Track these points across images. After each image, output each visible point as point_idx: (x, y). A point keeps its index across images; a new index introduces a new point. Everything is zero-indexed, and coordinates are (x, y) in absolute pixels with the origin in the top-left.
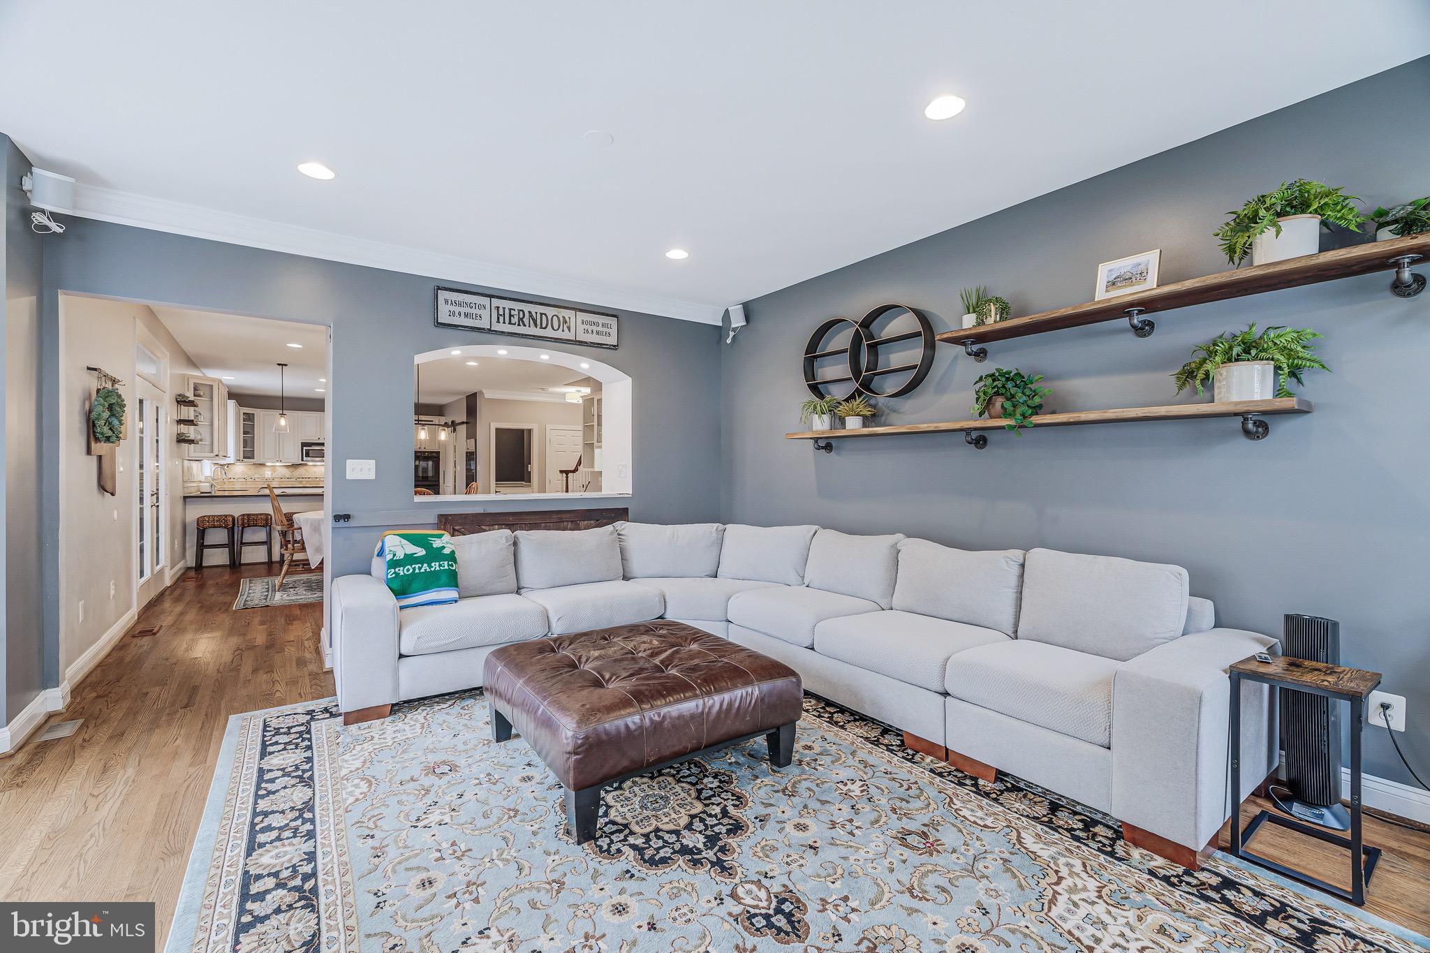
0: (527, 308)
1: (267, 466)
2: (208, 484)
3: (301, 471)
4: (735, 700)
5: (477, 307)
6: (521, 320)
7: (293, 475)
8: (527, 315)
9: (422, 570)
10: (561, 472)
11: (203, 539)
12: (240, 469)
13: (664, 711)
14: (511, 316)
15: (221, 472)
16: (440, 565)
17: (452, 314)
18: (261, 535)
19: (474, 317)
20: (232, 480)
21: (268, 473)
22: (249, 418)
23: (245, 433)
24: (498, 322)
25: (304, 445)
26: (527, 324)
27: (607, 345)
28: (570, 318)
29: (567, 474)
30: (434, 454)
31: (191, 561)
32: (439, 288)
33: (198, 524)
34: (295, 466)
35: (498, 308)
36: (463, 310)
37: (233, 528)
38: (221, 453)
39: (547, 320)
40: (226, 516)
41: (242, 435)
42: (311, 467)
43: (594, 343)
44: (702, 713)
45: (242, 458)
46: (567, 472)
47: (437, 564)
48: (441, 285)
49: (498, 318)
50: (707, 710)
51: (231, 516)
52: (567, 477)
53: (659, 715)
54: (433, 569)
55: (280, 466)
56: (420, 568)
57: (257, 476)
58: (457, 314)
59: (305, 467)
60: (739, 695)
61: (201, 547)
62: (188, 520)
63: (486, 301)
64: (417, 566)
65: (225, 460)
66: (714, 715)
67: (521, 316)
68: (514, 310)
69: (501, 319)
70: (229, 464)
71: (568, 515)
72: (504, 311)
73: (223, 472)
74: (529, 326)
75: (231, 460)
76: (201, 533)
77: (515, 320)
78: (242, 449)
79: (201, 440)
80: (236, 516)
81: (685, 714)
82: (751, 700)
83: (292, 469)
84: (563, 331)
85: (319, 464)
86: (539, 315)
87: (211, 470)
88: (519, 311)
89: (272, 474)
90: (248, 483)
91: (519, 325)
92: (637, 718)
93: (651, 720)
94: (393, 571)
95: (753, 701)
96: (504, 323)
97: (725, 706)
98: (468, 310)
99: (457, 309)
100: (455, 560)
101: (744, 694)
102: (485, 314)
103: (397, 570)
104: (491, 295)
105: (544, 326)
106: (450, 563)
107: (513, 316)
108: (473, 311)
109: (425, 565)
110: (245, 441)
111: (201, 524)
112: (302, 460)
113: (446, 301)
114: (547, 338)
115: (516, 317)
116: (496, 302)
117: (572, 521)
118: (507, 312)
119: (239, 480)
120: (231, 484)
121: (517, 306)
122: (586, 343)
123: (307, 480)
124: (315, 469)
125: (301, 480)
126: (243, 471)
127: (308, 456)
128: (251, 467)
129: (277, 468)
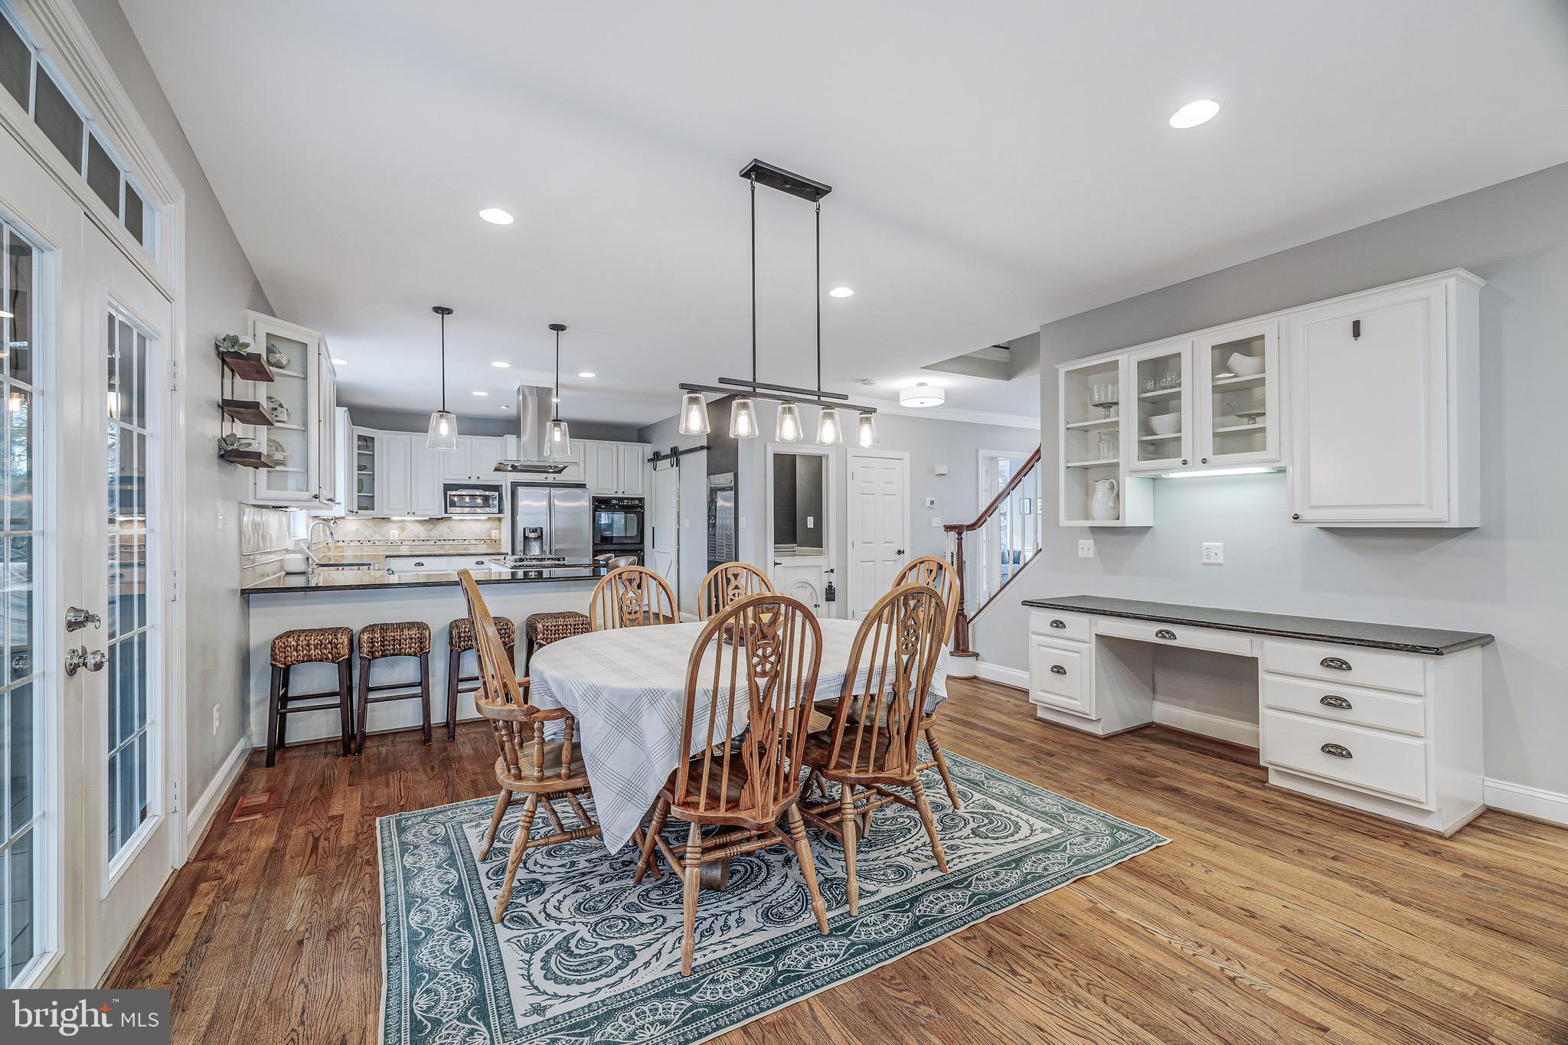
1: (393, 522)
2: (299, 556)
3: (443, 529)
7: (429, 536)
10: (949, 528)
11: (286, 684)
12: (352, 527)
15: (324, 531)
18: (406, 670)
20: (341, 544)
21: (394, 533)
22: (366, 442)
23: (361, 468)
25: (448, 487)
29: (960, 534)
30: (637, 502)
31: (258, 735)
33: (273, 657)
34: (434, 521)
37: (349, 661)
38: (325, 494)
40: (335, 631)
41: (356, 472)
45: (355, 510)
46: (958, 529)
51: (346, 630)
52: (960, 540)
55: (412, 521)
57: (377, 537)
59: (448, 524)
61: (281, 703)
62: (253, 643)
65: (331, 508)
70: (336, 519)
73: (328, 532)
75: (339, 510)
76: (282, 675)
78: (356, 494)
79: (282, 463)
80: (356, 628)
83: (429, 526)
85: (468, 517)
87: (308, 527)
89: (399, 535)
90: (365, 549)
110: (360, 482)
111: (280, 656)
112: (446, 512)
119: (351, 544)
120: (339, 550)
123: (451, 542)
124: (463, 526)
125: (442, 542)
126: (357, 530)
127: (453, 504)
128: (369, 523)
129: (408, 525)
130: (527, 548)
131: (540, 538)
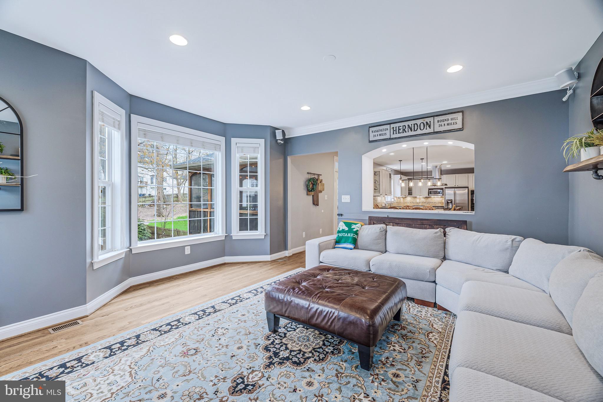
0: (406, 124)
1: (417, 198)
3: (429, 200)
4: (324, 311)
5: (384, 130)
6: (404, 130)
8: (407, 127)
9: (345, 236)
13: (293, 299)
14: (399, 129)
16: (350, 235)
17: (375, 136)
19: (383, 135)
21: (418, 201)
24: (393, 134)
25: (429, 189)
26: (407, 131)
27: (455, 129)
28: (430, 122)
32: (370, 127)
35: (393, 128)
36: (379, 133)
39: (417, 126)
42: (433, 198)
43: (446, 131)
44: (308, 308)
47: (350, 234)
48: (370, 126)
49: (393, 132)
50: (310, 308)
53: (290, 299)
54: (348, 236)
55: (422, 198)
56: (345, 235)
57: (414, 201)
58: (376, 136)
59: (431, 198)
60: (328, 310)
63: (388, 126)
64: (344, 234)
66: (312, 312)
67: (404, 128)
68: (401, 126)
69: (395, 132)
71: (427, 222)
72: (396, 128)
74: (408, 132)
77: (401, 131)
78: (408, 191)
81: (300, 304)
82: (333, 316)
83: (426, 199)
84: (426, 129)
86: (413, 125)
88: (403, 126)
91: (403, 133)
92: (283, 296)
93: (287, 299)
94: (338, 234)
95: (333, 317)
96: (396, 133)
97: (318, 311)
98: (381, 133)
99: (376, 134)
100: (357, 234)
101: (330, 312)
102: (388, 132)
103: (339, 234)
104: (390, 123)
105: (416, 129)
106: (354, 234)
107: (400, 129)
108: (383, 132)
109: (346, 234)
110: (409, 189)
112: (429, 195)
113: (372, 132)
114: (417, 135)
115: (402, 130)
116: (392, 126)
117: (429, 225)
118: (397, 128)
121: (401, 124)
122: (441, 132)
123: (432, 203)
124: (434, 199)
125: (429, 203)
126: (410, 200)
127: (431, 193)
128: (413, 198)
129: (421, 199)
130: (448, 205)
131: (451, 202)
